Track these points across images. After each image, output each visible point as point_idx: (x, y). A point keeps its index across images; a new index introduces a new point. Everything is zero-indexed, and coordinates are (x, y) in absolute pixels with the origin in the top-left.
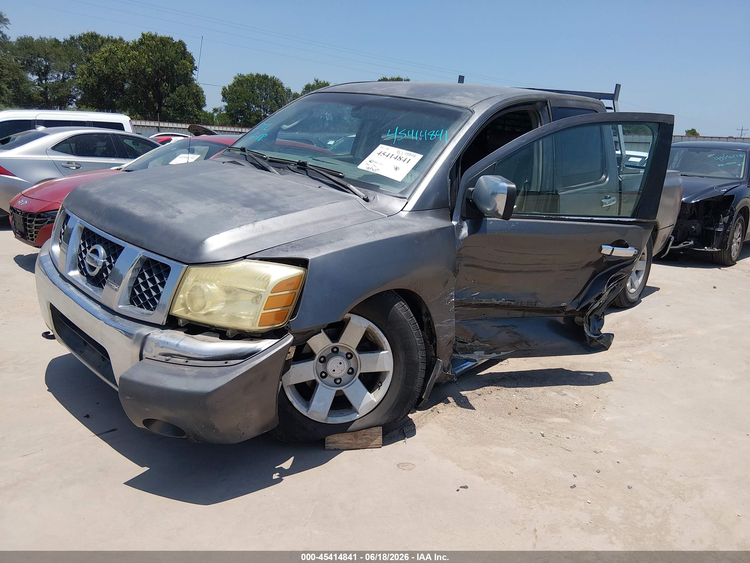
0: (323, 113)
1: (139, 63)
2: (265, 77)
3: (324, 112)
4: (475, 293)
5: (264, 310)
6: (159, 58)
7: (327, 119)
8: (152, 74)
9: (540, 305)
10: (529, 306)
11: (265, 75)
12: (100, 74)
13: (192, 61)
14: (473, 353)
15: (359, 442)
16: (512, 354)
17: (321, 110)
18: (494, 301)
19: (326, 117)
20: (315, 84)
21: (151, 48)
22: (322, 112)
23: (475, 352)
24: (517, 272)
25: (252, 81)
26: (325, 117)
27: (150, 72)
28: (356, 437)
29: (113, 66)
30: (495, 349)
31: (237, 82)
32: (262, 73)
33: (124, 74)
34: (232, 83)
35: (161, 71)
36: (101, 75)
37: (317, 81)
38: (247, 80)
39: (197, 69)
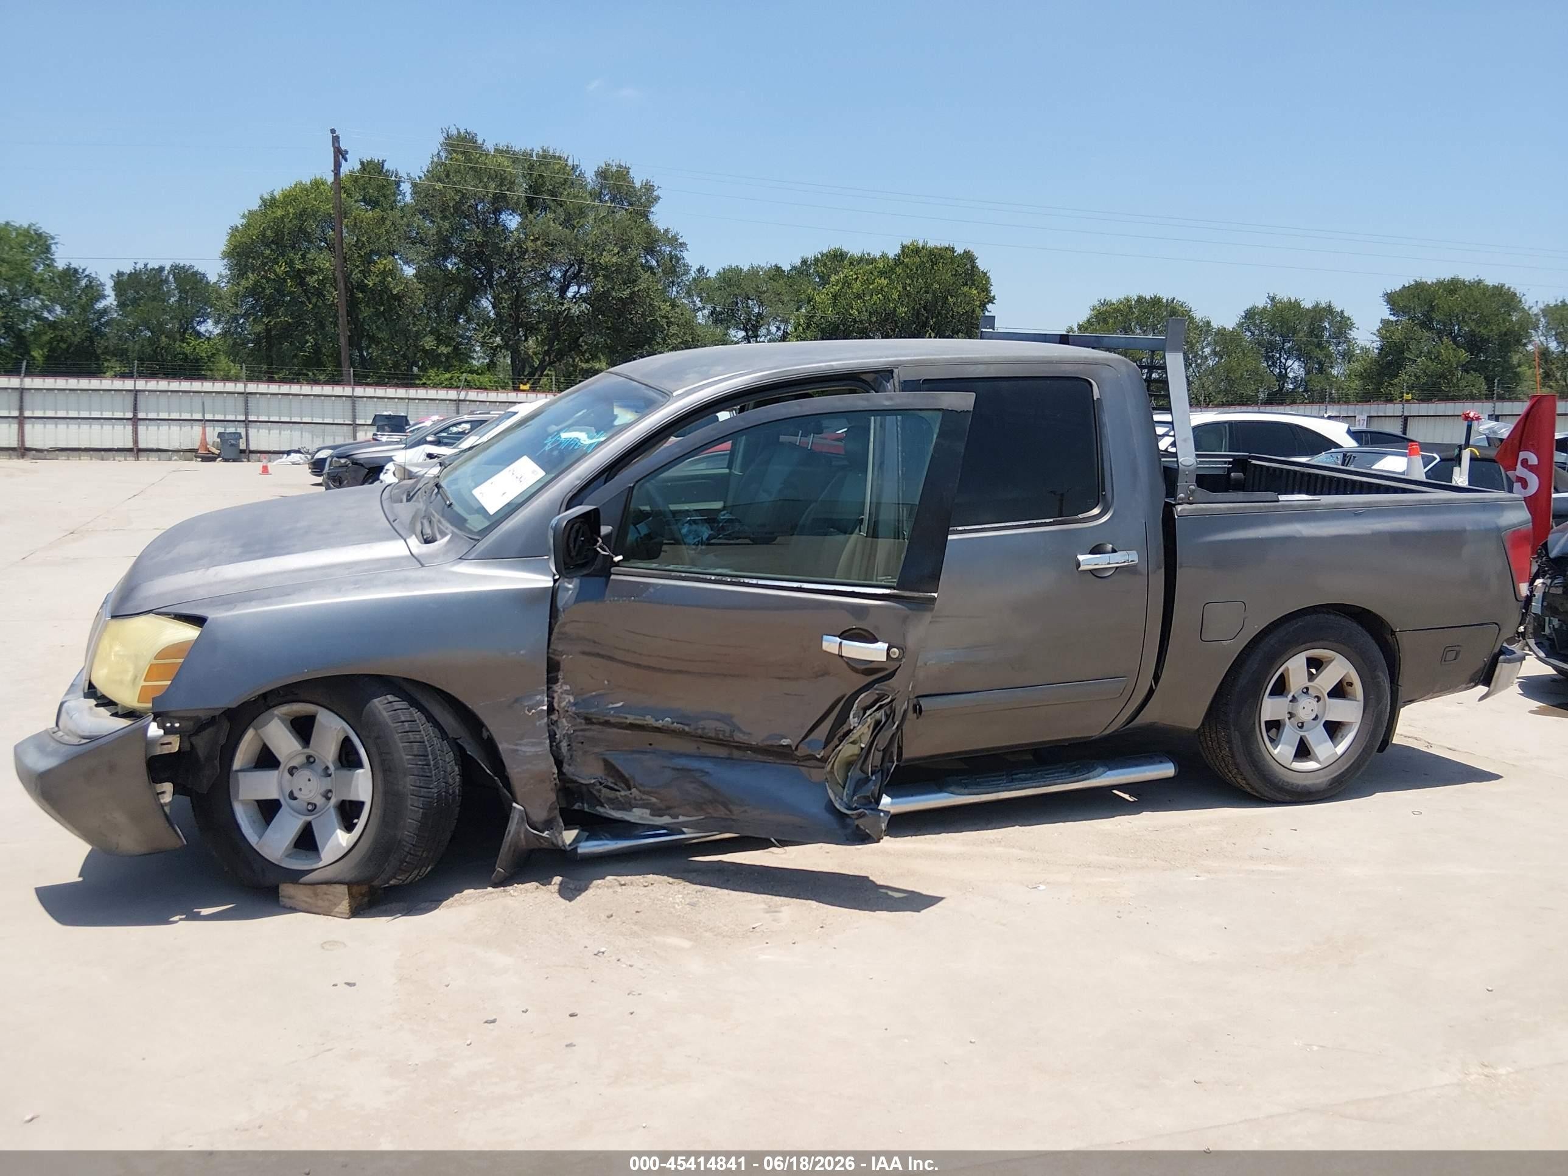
0: (1281, 362)
1: (887, 299)
2: (1156, 302)
3: (1284, 358)
4: (615, 703)
5: (145, 680)
6: (921, 288)
7: (1291, 375)
8: (907, 318)
9: (739, 737)
10: (721, 737)
11: (1155, 297)
12: (822, 324)
13: (985, 289)
14: (630, 811)
15: (320, 903)
16: (699, 823)
17: (1278, 355)
18: (649, 720)
19: (1289, 370)
20: (1269, 305)
21: (911, 270)
22: (1279, 359)
23: (634, 810)
24: (680, 672)
25: (1126, 310)
26: (1286, 370)
27: (903, 315)
28: (316, 895)
29: (844, 308)
30: (669, 808)
31: (1096, 316)
32: (1148, 295)
33: (861, 322)
34: (1085, 319)
35: (924, 310)
36: (824, 326)
37: (1273, 299)
38: (1117, 310)
39: (995, 301)
